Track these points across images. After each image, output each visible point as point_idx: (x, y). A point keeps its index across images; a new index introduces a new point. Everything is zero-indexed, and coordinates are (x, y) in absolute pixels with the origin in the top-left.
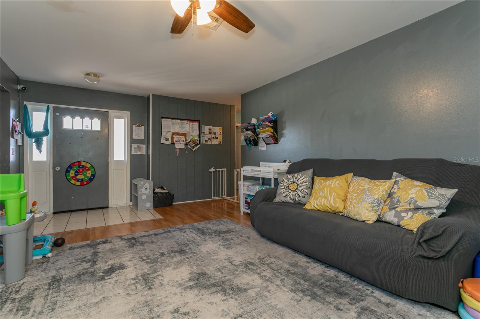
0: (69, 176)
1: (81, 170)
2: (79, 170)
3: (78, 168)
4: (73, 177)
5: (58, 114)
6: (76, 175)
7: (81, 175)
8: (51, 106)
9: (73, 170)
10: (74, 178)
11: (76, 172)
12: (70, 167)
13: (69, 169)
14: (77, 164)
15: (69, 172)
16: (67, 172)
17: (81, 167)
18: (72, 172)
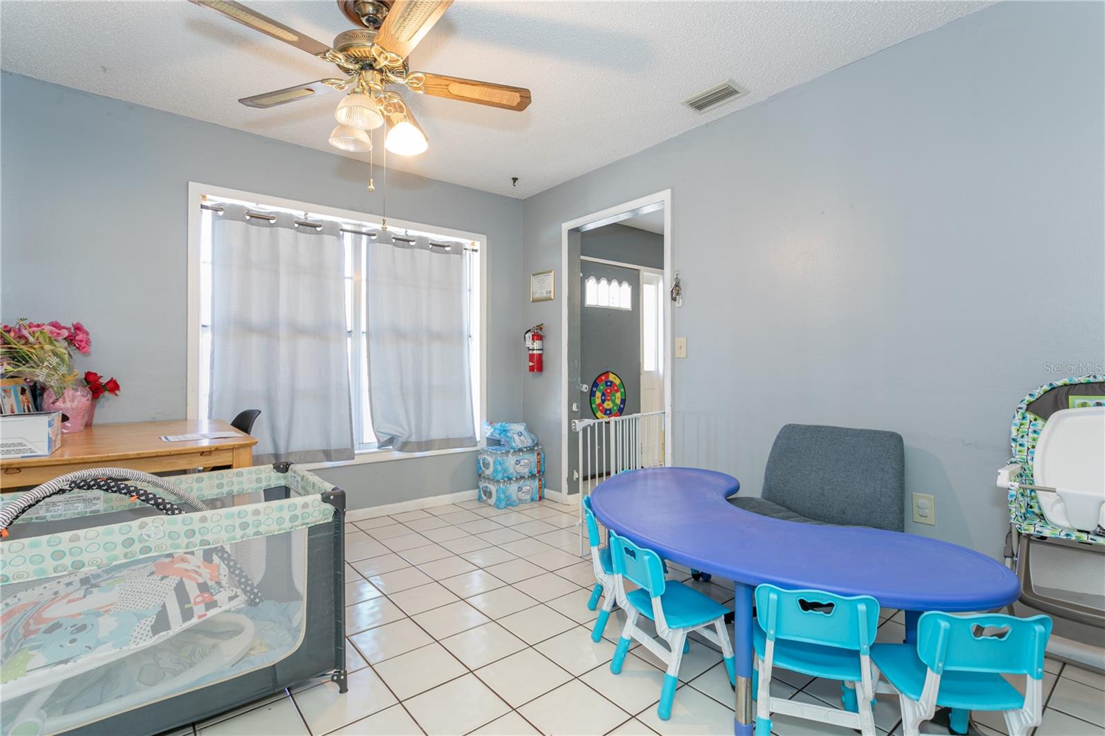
0: (595, 403)
1: (609, 391)
2: (606, 390)
3: (605, 387)
4: (599, 405)
6: (603, 401)
7: (609, 400)
9: (599, 391)
10: (601, 408)
11: (603, 394)
12: (595, 385)
13: (594, 389)
14: (603, 378)
15: (594, 396)
16: (592, 394)
17: (609, 384)
18: (598, 394)
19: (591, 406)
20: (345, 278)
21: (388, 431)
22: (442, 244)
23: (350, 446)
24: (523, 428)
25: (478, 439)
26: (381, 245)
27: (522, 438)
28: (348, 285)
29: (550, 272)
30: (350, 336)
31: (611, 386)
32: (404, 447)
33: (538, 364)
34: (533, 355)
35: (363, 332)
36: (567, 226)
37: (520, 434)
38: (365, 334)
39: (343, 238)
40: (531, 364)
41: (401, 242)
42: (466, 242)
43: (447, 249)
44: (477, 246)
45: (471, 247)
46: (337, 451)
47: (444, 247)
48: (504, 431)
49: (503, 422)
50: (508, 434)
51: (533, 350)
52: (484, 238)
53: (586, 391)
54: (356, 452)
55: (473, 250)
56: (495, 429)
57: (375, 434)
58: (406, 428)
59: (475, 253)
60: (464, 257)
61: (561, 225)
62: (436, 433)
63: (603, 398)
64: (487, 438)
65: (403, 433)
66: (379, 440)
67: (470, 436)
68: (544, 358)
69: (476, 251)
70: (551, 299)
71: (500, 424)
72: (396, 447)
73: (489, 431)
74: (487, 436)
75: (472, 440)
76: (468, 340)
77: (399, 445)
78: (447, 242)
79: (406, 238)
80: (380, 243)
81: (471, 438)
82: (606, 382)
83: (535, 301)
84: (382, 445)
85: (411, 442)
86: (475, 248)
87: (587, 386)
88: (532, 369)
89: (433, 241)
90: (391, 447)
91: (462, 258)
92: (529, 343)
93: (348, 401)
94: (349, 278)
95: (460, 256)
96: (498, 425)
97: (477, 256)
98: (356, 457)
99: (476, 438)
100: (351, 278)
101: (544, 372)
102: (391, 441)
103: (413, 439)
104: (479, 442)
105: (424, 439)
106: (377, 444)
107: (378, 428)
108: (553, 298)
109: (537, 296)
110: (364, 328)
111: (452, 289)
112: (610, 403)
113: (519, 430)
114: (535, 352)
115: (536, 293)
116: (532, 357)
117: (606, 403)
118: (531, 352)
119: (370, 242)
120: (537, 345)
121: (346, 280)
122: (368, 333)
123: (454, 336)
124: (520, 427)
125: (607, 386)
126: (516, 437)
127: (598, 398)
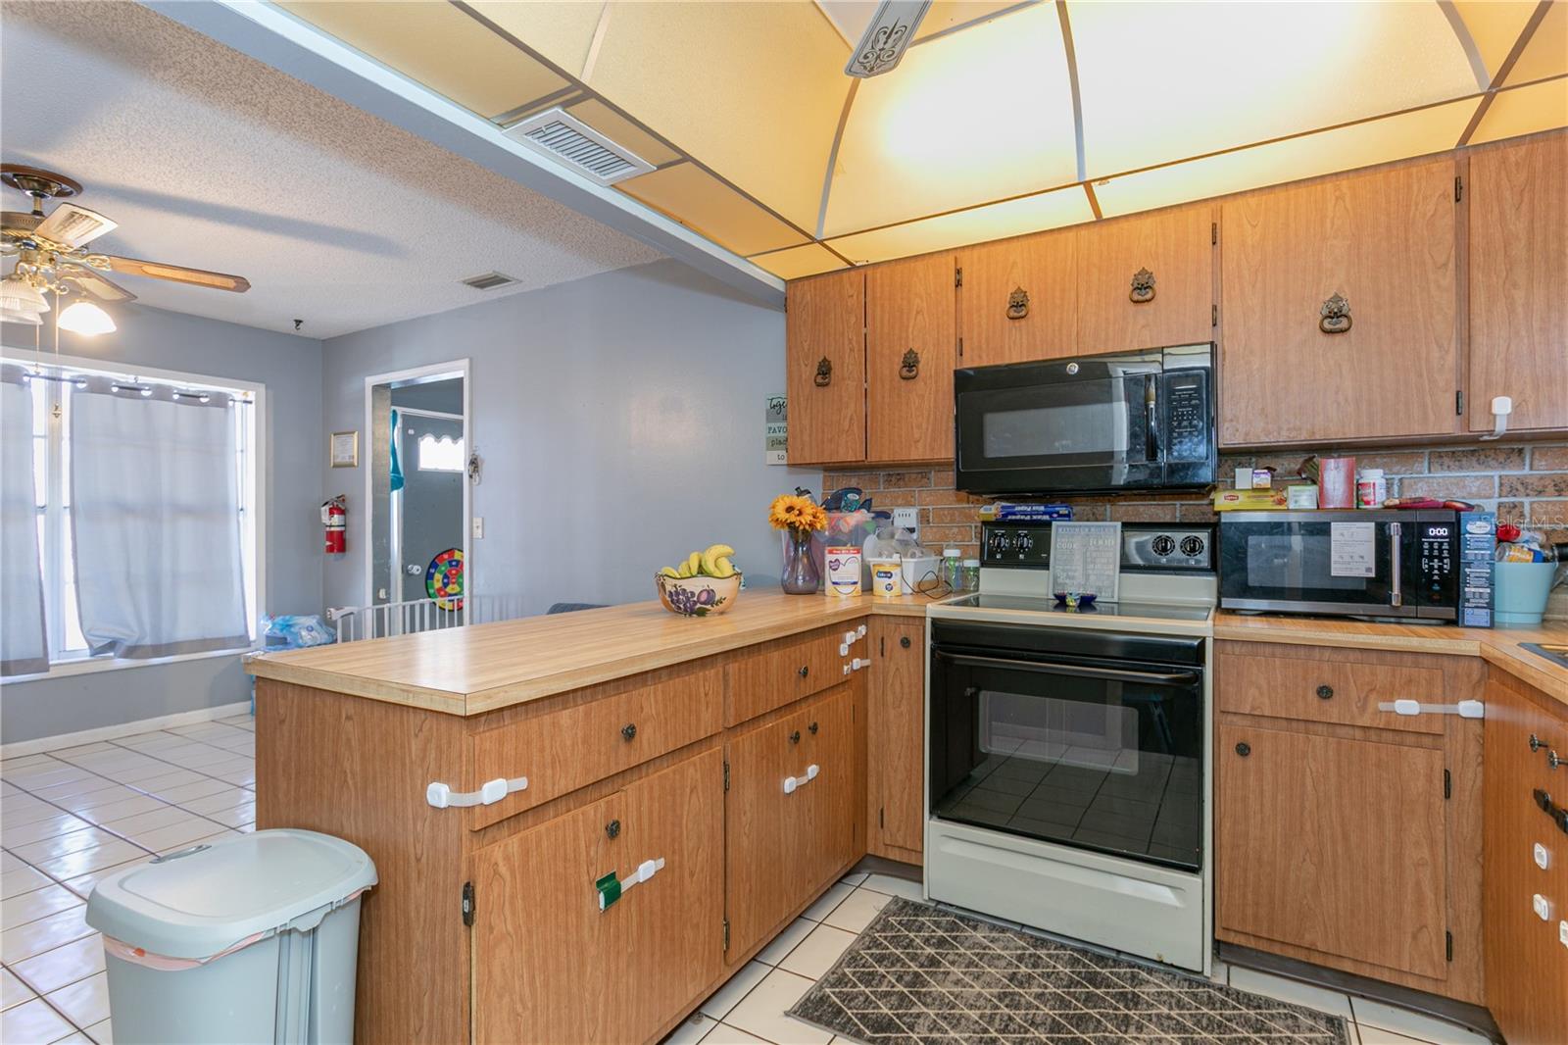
0: (433, 587)
1: (454, 572)
2: (450, 571)
3: (449, 568)
4: (439, 590)
5: (411, 432)
6: (446, 585)
7: (454, 583)
8: (400, 410)
9: (440, 573)
10: (442, 593)
11: (446, 576)
12: (434, 565)
13: (432, 571)
14: (446, 556)
15: (432, 578)
16: (429, 576)
17: (454, 563)
18: (438, 577)
19: (428, 592)
20: (33, 436)
21: (107, 634)
22: (195, 394)
23: (41, 655)
24: (315, 621)
25: (252, 636)
26: (94, 395)
27: (314, 633)
28: (40, 448)
29: (353, 433)
30: (43, 513)
31: (457, 566)
32: (131, 652)
33: (339, 543)
34: (332, 533)
35: (65, 508)
36: (371, 381)
37: (310, 629)
38: (68, 510)
39: (30, 387)
40: (328, 543)
41: (128, 391)
42: (236, 393)
43: (203, 400)
44: (251, 396)
45: (244, 398)
46: (19, 662)
47: (199, 397)
48: (288, 626)
49: (285, 615)
50: (292, 629)
51: (331, 526)
52: (262, 388)
53: (418, 573)
54: (51, 663)
55: (246, 402)
56: (274, 625)
57: (85, 637)
58: (136, 629)
59: (249, 405)
60: (231, 411)
61: (364, 380)
62: (184, 631)
63: (446, 581)
64: (267, 637)
65: (130, 635)
66: (91, 646)
67: (237, 634)
68: (347, 536)
69: (250, 402)
70: (353, 466)
71: (281, 617)
72: (118, 654)
73: (267, 627)
74: (264, 633)
75: (243, 640)
76: (238, 515)
77: (122, 649)
78: (204, 392)
79: (135, 386)
80: (92, 392)
81: (241, 637)
82: (450, 562)
83: (336, 466)
84: (96, 652)
85: (143, 646)
86: (249, 399)
87: (419, 568)
88: (331, 549)
89: (182, 390)
90: (112, 654)
91: (227, 412)
92: (325, 518)
93: (38, 595)
94: (39, 437)
95: (222, 409)
96: (279, 620)
97: (252, 408)
98: (51, 668)
99: (248, 638)
100: (45, 437)
101: (347, 553)
102: (112, 645)
103: (148, 641)
104: (254, 641)
105: (164, 642)
106: (88, 652)
107: (89, 630)
108: (356, 464)
109: (339, 460)
110: (66, 502)
111: (212, 452)
112: (456, 586)
113: (307, 624)
114: (333, 529)
115: (338, 457)
116: (330, 535)
117: (450, 586)
118: (328, 529)
119: (75, 391)
120: (337, 519)
121: (35, 440)
122: (73, 509)
123: (214, 510)
124: (312, 621)
125: (451, 566)
126: (304, 633)
127: (438, 581)
